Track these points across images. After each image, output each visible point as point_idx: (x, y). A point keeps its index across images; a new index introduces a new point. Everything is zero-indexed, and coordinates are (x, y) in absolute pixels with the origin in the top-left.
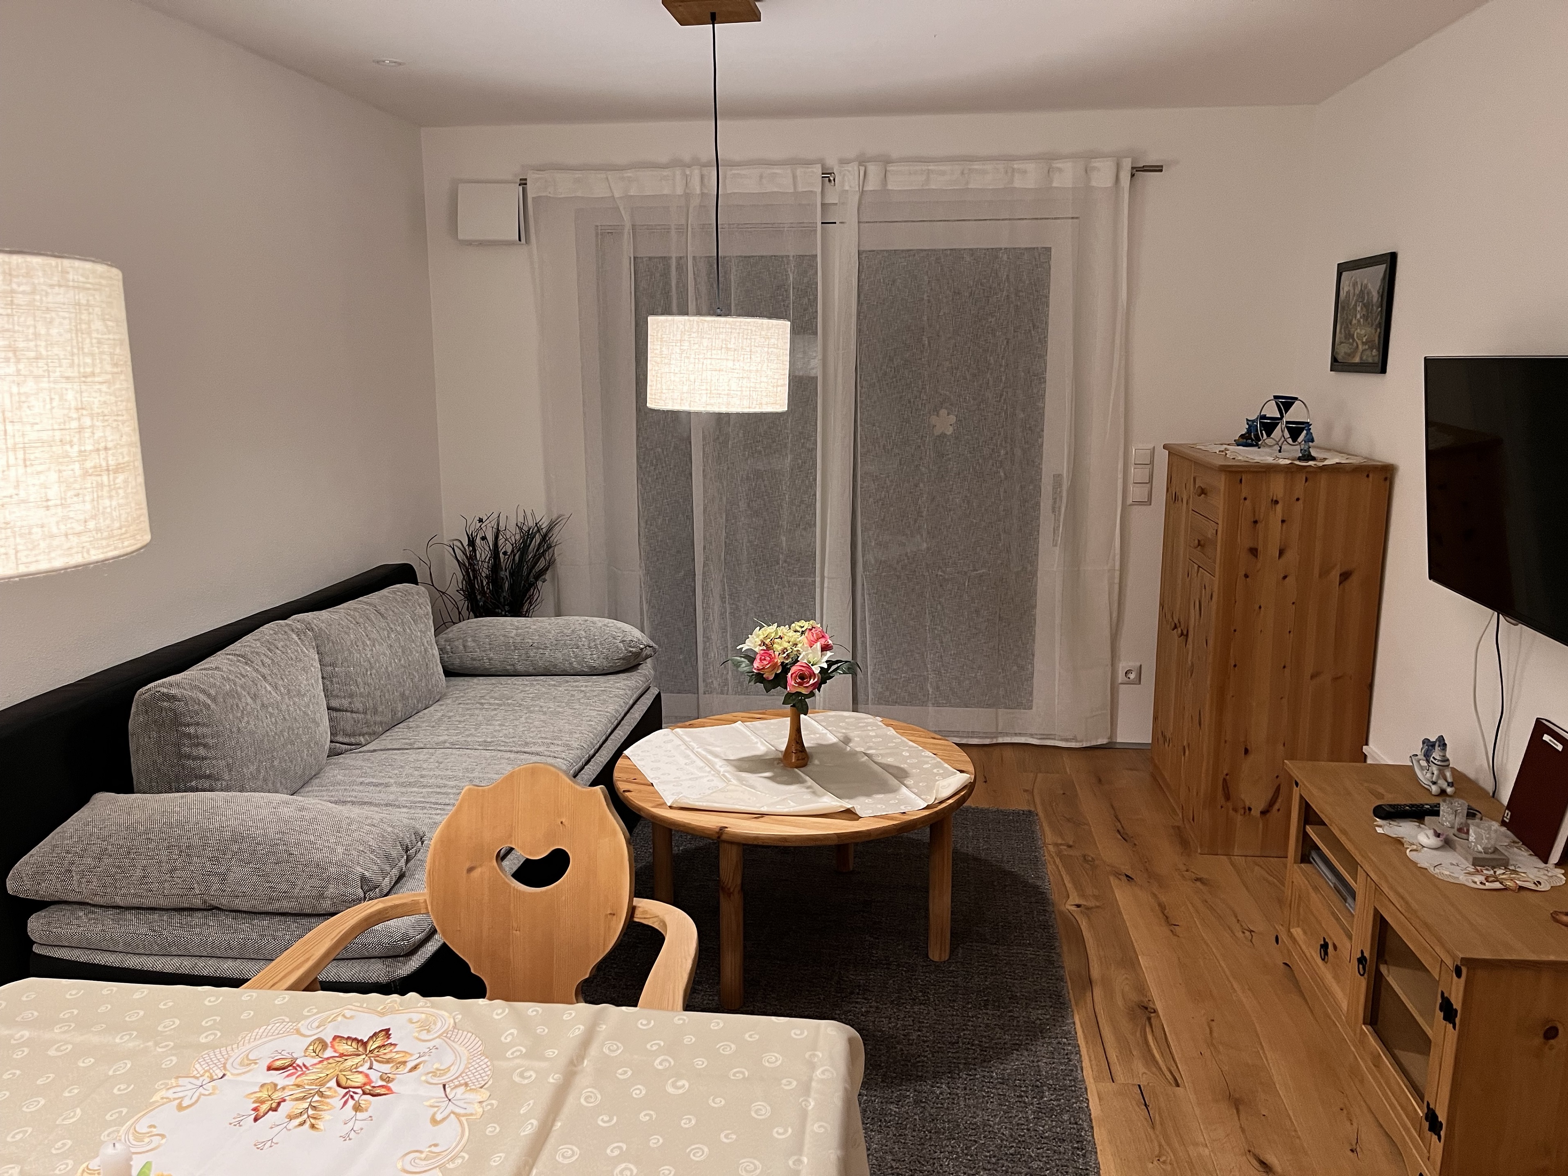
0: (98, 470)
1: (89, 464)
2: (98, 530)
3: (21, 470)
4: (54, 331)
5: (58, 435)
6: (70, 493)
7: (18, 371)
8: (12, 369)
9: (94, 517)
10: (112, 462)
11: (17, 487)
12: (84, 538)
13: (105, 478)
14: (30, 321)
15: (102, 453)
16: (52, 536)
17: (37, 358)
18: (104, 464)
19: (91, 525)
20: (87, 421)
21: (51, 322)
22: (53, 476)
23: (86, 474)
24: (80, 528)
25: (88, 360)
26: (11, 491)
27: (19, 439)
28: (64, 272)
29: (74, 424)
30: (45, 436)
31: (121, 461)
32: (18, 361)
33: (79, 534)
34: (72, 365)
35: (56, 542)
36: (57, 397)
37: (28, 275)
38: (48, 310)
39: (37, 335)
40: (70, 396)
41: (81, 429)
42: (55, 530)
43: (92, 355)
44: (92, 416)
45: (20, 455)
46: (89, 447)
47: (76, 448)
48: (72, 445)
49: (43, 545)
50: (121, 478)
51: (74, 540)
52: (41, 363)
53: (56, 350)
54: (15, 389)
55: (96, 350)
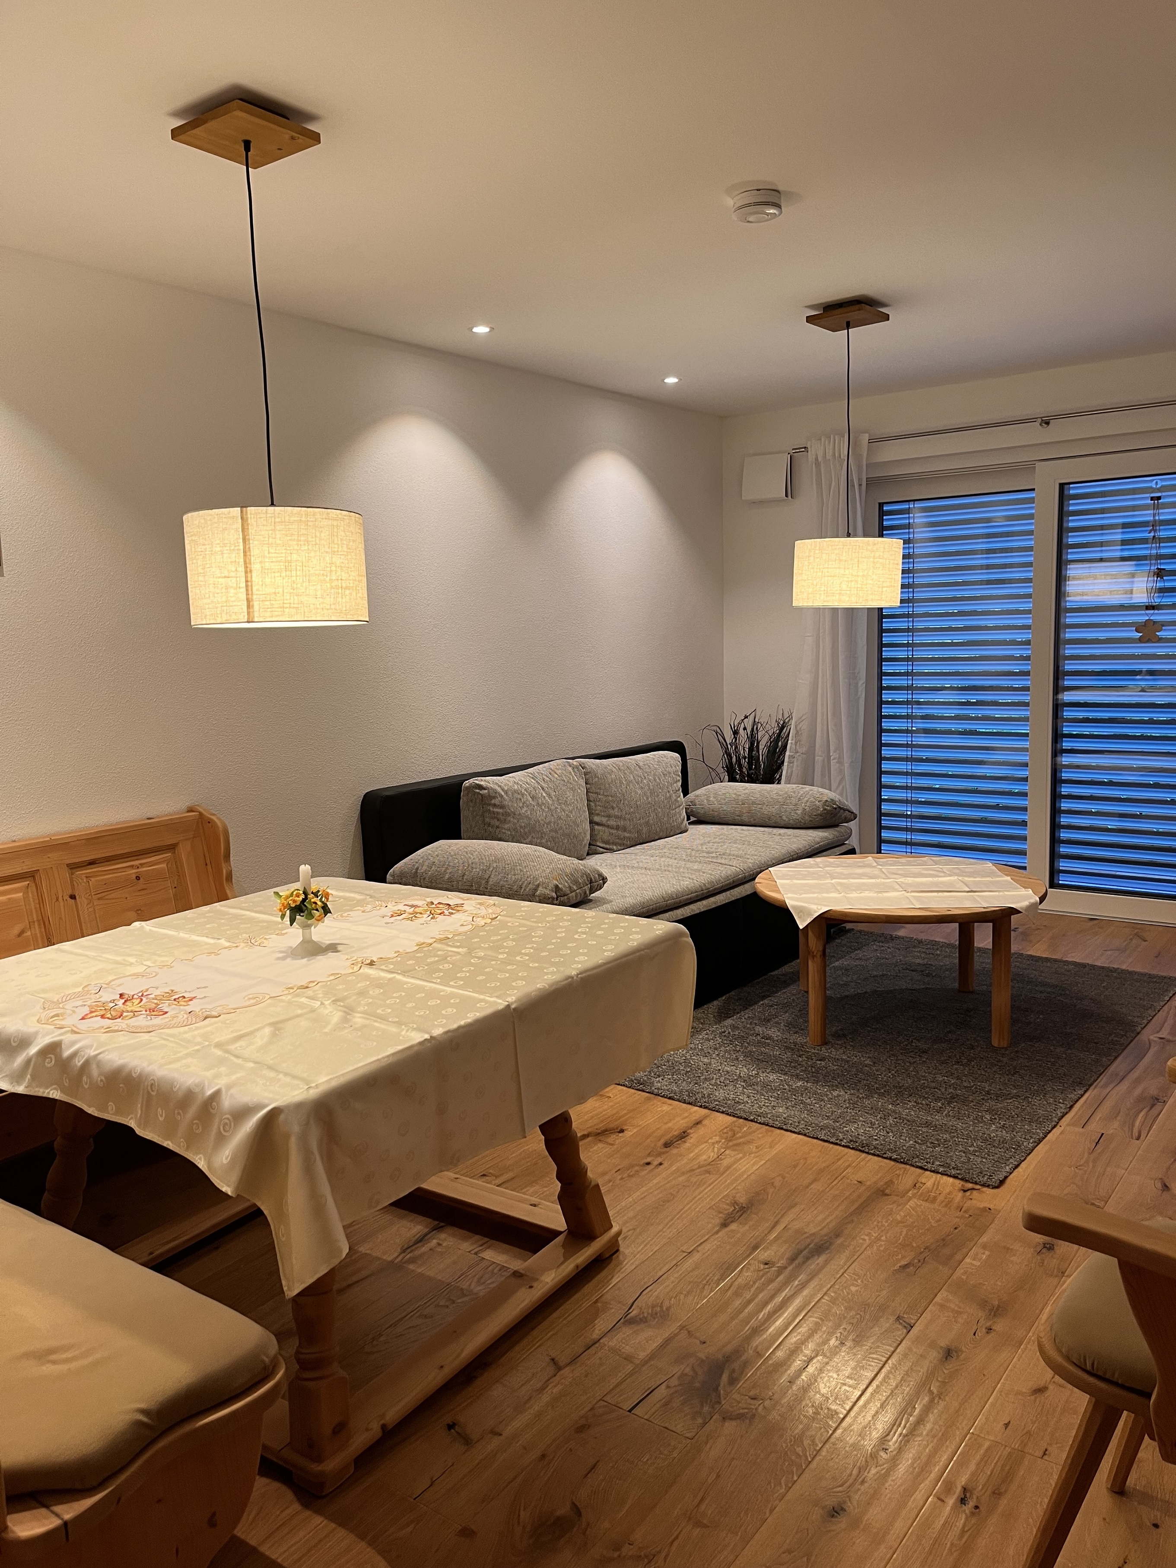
0: (337, 587)
1: (333, 584)
2: (335, 609)
3: (307, 584)
4: (323, 535)
5: (322, 572)
6: (325, 594)
7: (308, 549)
8: (306, 548)
9: (334, 604)
10: (344, 585)
11: (306, 589)
12: (329, 611)
13: (340, 591)
14: (314, 531)
15: (340, 581)
16: (317, 608)
17: (316, 544)
18: (340, 585)
19: (333, 607)
20: (334, 568)
21: (322, 532)
22: (319, 587)
23: (332, 588)
24: (328, 607)
25: (336, 546)
26: (304, 591)
27: (307, 572)
28: (328, 514)
29: (329, 569)
30: (317, 572)
31: (348, 585)
32: (308, 545)
33: (328, 609)
34: (329, 548)
35: (319, 611)
36: (322, 559)
37: (314, 515)
38: (321, 527)
39: (316, 536)
40: (327, 558)
41: (331, 571)
42: (318, 606)
43: (338, 544)
44: (336, 567)
45: (307, 578)
46: (334, 578)
47: (328, 578)
48: (327, 576)
49: (314, 611)
50: (347, 592)
51: (325, 611)
52: (317, 546)
53: (323, 542)
54: (307, 555)
55: (339, 542)
